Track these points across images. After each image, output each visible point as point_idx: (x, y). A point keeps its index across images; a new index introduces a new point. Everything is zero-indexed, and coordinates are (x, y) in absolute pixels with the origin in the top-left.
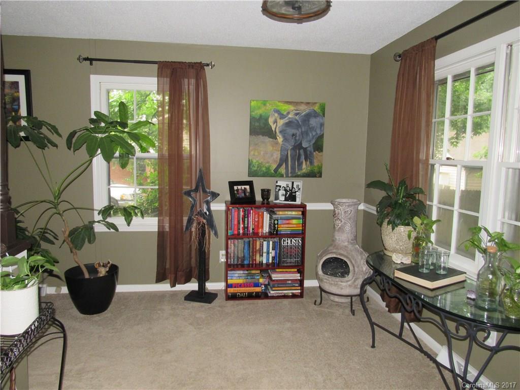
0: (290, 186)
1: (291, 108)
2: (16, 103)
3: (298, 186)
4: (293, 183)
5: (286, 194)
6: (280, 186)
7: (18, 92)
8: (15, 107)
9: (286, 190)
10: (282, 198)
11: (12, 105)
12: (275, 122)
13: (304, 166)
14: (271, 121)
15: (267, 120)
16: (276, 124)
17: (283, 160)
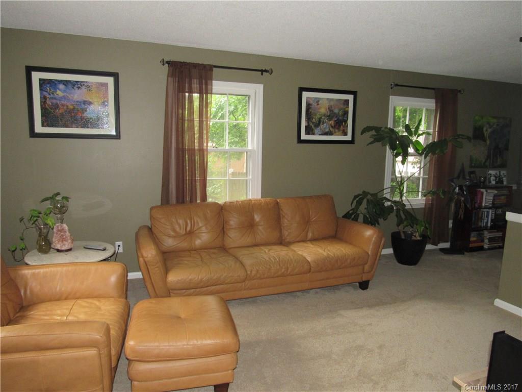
0: (498, 174)
1: (495, 121)
2: (346, 116)
3: (503, 174)
4: (500, 172)
5: (496, 179)
6: (491, 174)
7: (348, 107)
8: (345, 118)
9: (496, 177)
10: (494, 182)
11: (344, 117)
12: (487, 130)
13: (499, 160)
14: (485, 129)
15: (483, 129)
16: (487, 132)
17: (488, 157)
